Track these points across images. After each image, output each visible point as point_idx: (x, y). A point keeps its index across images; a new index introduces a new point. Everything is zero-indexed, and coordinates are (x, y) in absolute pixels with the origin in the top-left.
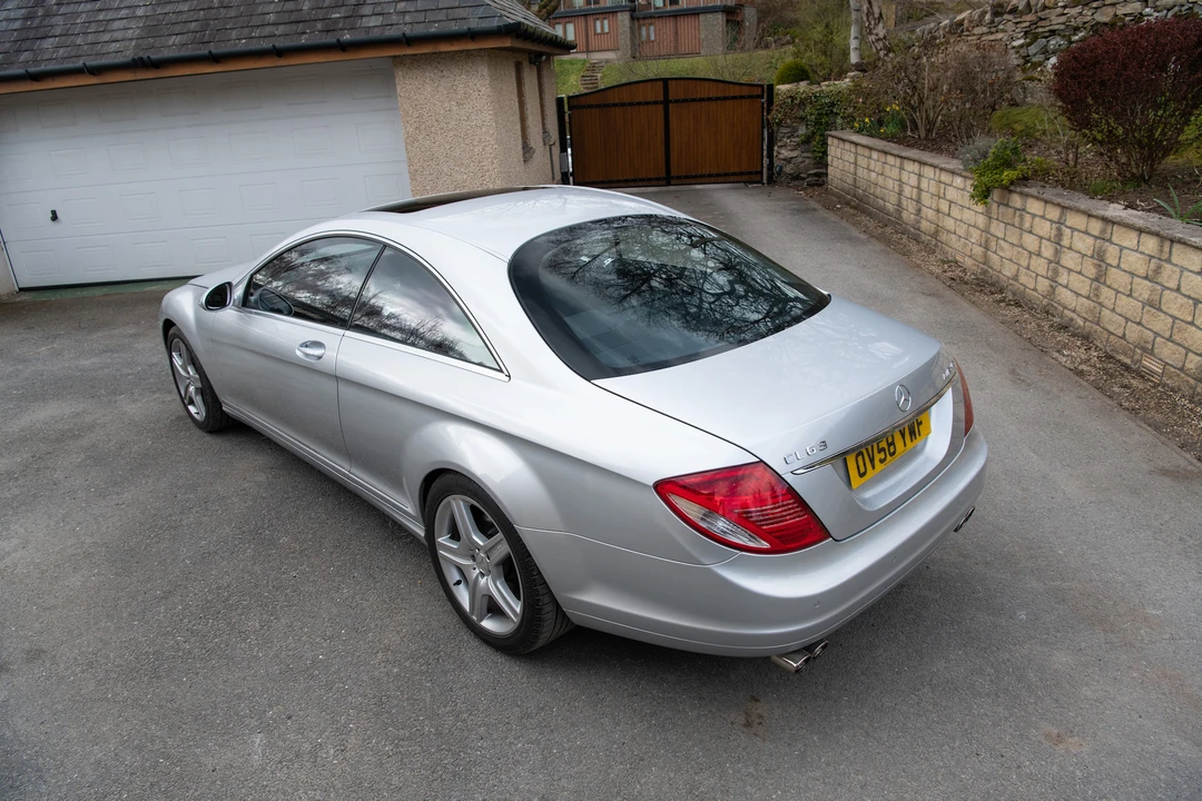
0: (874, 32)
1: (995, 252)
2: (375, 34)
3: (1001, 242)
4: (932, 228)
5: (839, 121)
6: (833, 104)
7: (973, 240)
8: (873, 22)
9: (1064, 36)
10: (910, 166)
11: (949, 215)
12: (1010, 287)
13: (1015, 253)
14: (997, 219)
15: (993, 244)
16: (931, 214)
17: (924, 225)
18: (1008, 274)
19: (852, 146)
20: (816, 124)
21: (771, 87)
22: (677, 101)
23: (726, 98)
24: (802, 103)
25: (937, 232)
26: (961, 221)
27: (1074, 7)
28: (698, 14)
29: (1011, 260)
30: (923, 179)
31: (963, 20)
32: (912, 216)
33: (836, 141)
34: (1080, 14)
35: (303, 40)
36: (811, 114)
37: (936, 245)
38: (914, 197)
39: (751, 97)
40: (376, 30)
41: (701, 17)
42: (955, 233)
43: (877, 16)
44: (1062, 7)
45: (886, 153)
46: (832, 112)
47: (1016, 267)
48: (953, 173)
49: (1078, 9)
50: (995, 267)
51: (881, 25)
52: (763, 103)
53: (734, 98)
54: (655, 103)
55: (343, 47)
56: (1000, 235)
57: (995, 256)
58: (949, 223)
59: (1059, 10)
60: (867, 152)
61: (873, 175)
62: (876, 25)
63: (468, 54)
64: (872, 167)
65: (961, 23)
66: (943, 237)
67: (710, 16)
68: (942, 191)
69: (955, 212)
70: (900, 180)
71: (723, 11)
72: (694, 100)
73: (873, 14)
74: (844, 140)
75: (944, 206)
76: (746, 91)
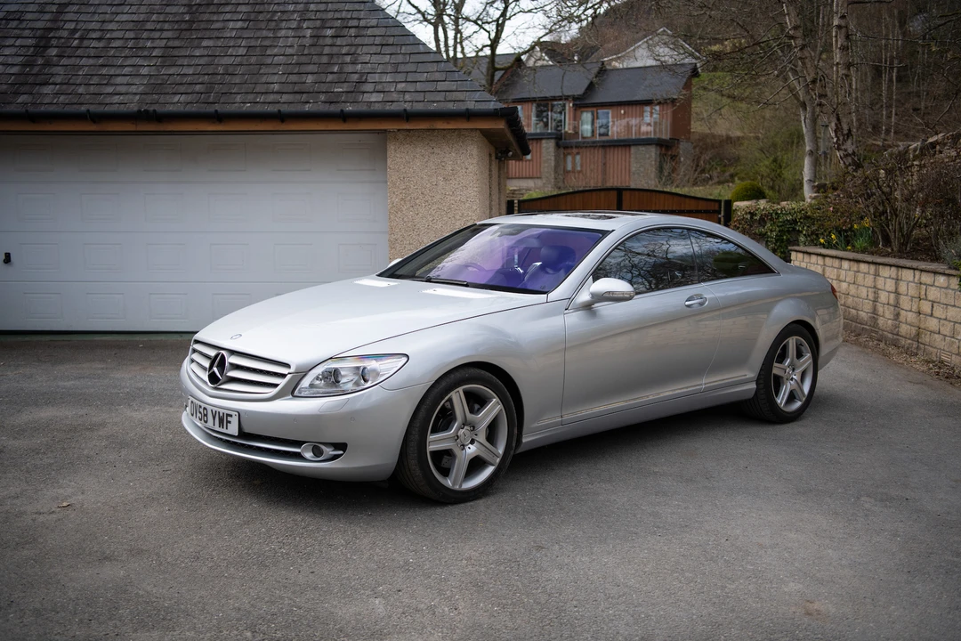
0: (843, 148)
4: (914, 331)
5: (802, 239)
6: (795, 222)
8: (841, 138)
10: (885, 272)
11: (932, 315)
16: (911, 317)
17: (904, 329)
19: (820, 258)
20: (777, 241)
21: (729, 203)
23: (681, 212)
24: (762, 221)
25: (918, 334)
26: (946, 319)
28: (630, 146)
30: (901, 283)
32: (890, 322)
33: (800, 255)
35: (307, 108)
36: (771, 231)
37: (918, 348)
38: (892, 302)
39: (707, 212)
40: (377, 104)
41: (633, 149)
42: (939, 333)
43: (845, 132)
45: (858, 261)
46: (794, 229)
48: (935, 273)
51: (849, 142)
52: (720, 219)
53: (690, 212)
55: (344, 117)
58: (932, 324)
60: (836, 263)
61: (844, 285)
62: (845, 141)
63: (459, 132)
64: (842, 277)
65: (933, 146)
66: (926, 339)
67: (642, 148)
68: (923, 293)
69: (939, 312)
70: (875, 287)
71: (657, 145)
72: (648, 211)
73: (842, 129)
74: (810, 254)
75: (926, 307)
76: (702, 206)
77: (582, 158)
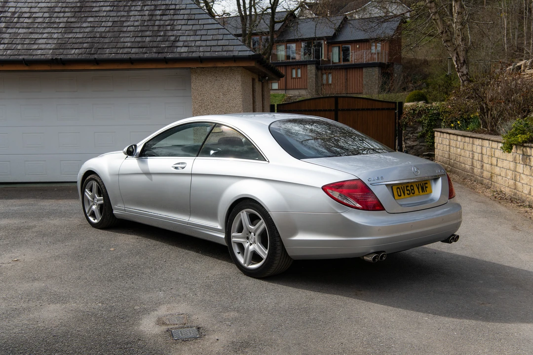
0: (461, 71)
1: (519, 182)
2: (184, 55)
3: (522, 175)
4: (489, 175)
5: (442, 124)
6: (439, 114)
7: (509, 177)
8: (460, 65)
10: (478, 142)
11: (497, 165)
12: (527, 199)
13: (529, 180)
14: (519, 163)
15: (518, 177)
16: (488, 167)
17: (486, 174)
18: (527, 192)
19: (448, 135)
20: (428, 125)
21: (401, 104)
22: (343, 110)
23: (373, 109)
24: (420, 113)
25: (491, 177)
26: (503, 168)
28: (362, 68)
29: (527, 184)
30: (483, 148)
32: (479, 170)
33: (439, 133)
35: (146, 56)
36: (425, 120)
37: (491, 184)
38: (480, 159)
39: (388, 109)
40: (184, 54)
41: (364, 70)
42: (500, 175)
43: (462, 62)
45: (465, 136)
46: (438, 118)
47: (529, 187)
50: (520, 190)
51: (465, 67)
52: (396, 113)
53: (378, 109)
54: (330, 110)
55: (166, 61)
56: (521, 171)
57: (519, 184)
58: (497, 170)
60: (455, 137)
61: (459, 150)
62: (462, 67)
63: (231, 68)
64: (458, 146)
66: (495, 179)
67: (370, 69)
68: (493, 153)
69: (500, 163)
70: (472, 151)
71: (379, 67)
72: (353, 110)
73: (460, 60)
74: (443, 133)
75: (494, 161)
76: (385, 106)
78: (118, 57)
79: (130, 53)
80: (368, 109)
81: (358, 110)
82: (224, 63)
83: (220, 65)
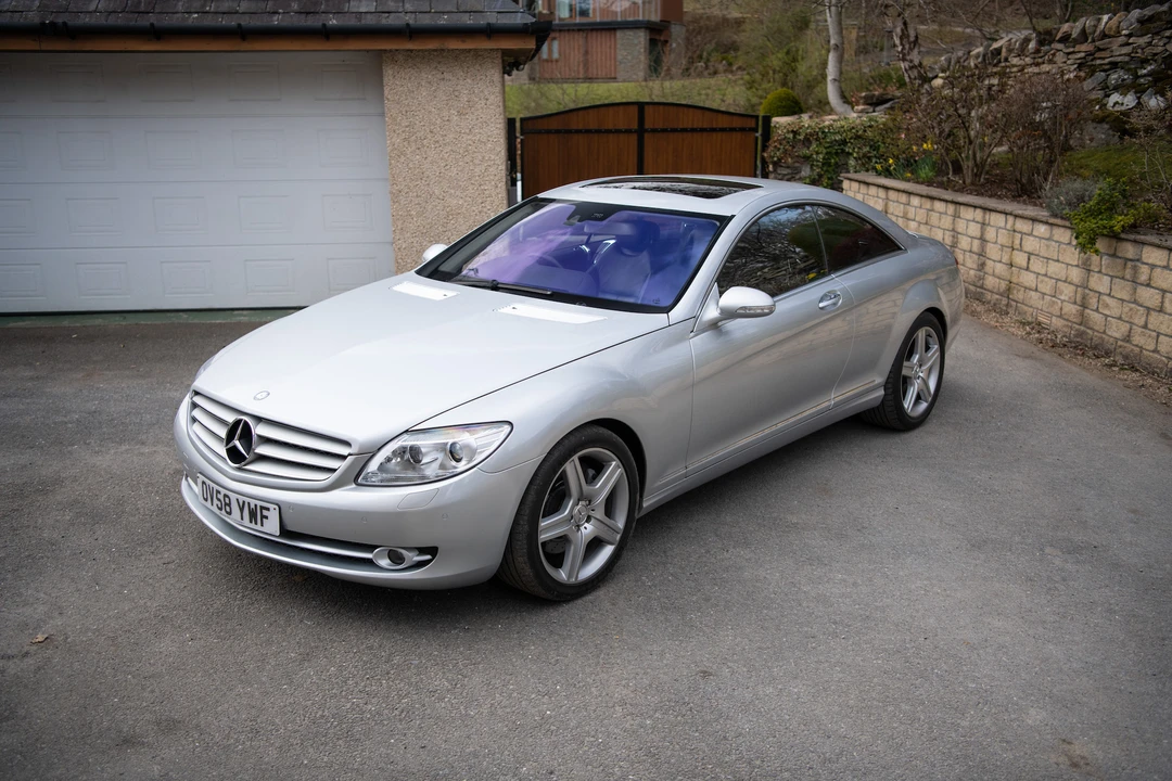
0: (908, 58)
1: (1097, 310)
2: (370, 21)
3: (1106, 298)
4: (1003, 285)
5: (852, 162)
6: (844, 142)
7: (1062, 298)
8: (907, 46)
9: (1129, 70)
10: (968, 213)
11: (1027, 269)
12: (1119, 350)
13: (1126, 310)
14: (1100, 272)
15: (1093, 302)
16: (1000, 269)
17: (990, 282)
18: (1117, 335)
19: (881, 190)
20: (823, 164)
21: (767, 120)
22: (654, 131)
23: (713, 130)
24: (807, 141)
25: (1009, 289)
26: (1046, 275)
27: (1142, 36)
28: (615, 29)
29: (1120, 318)
30: (988, 228)
31: (1001, 47)
32: (972, 272)
33: (855, 185)
34: (1150, 44)
35: (276, 21)
36: (817, 153)
37: (1007, 305)
38: (975, 249)
39: (742, 130)
40: (369, 16)
41: (619, 34)
42: (1036, 290)
43: (912, 39)
44: (1125, 35)
45: (932, 198)
46: (843, 151)
47: (1128, 325)
48: (1034, 220)
49: (1146, 39)
50: (1096, 328)
51: (916, 51)
52: (757, 138)
53: (723, 130)
54: (628, 131)
55: (326, 34)
56: (1104, 289)
57: (1096, 315)
58: (1028, 279)
59: (1122, 39)
60: (903, 198)
61: (913, 225)
62: (911, 49)
64: (911, 215)
65: (998, 51)
66: (1019, 295)
67: (630, 33)
68: (1017, 242)
69: (1036, 265)
70: (953, 230)
71: (646, 28)
72: (674, 130)
73: (908, 36)
74: (868, 184)
75: (1020, 259)
76: (737, 123)
77: (560, 45)
78: (209, 22)
79: (237, 12)
80: (703, 130)
81: (684, 130)
82: (463, 41)
83: (454, 44)
